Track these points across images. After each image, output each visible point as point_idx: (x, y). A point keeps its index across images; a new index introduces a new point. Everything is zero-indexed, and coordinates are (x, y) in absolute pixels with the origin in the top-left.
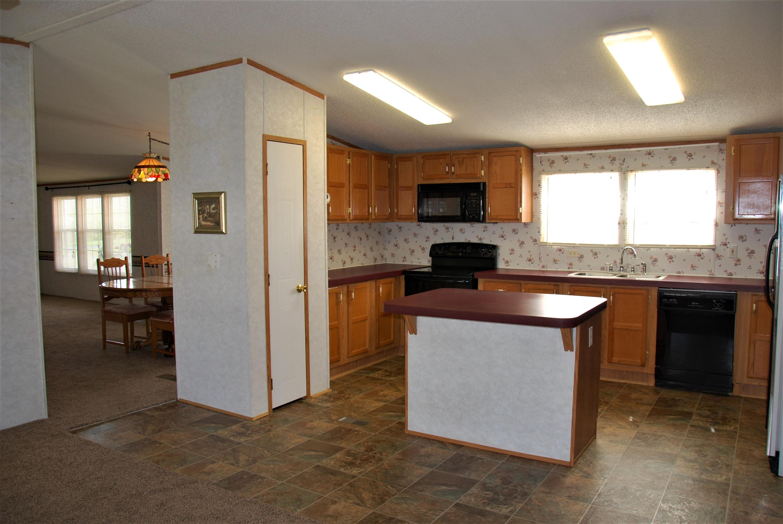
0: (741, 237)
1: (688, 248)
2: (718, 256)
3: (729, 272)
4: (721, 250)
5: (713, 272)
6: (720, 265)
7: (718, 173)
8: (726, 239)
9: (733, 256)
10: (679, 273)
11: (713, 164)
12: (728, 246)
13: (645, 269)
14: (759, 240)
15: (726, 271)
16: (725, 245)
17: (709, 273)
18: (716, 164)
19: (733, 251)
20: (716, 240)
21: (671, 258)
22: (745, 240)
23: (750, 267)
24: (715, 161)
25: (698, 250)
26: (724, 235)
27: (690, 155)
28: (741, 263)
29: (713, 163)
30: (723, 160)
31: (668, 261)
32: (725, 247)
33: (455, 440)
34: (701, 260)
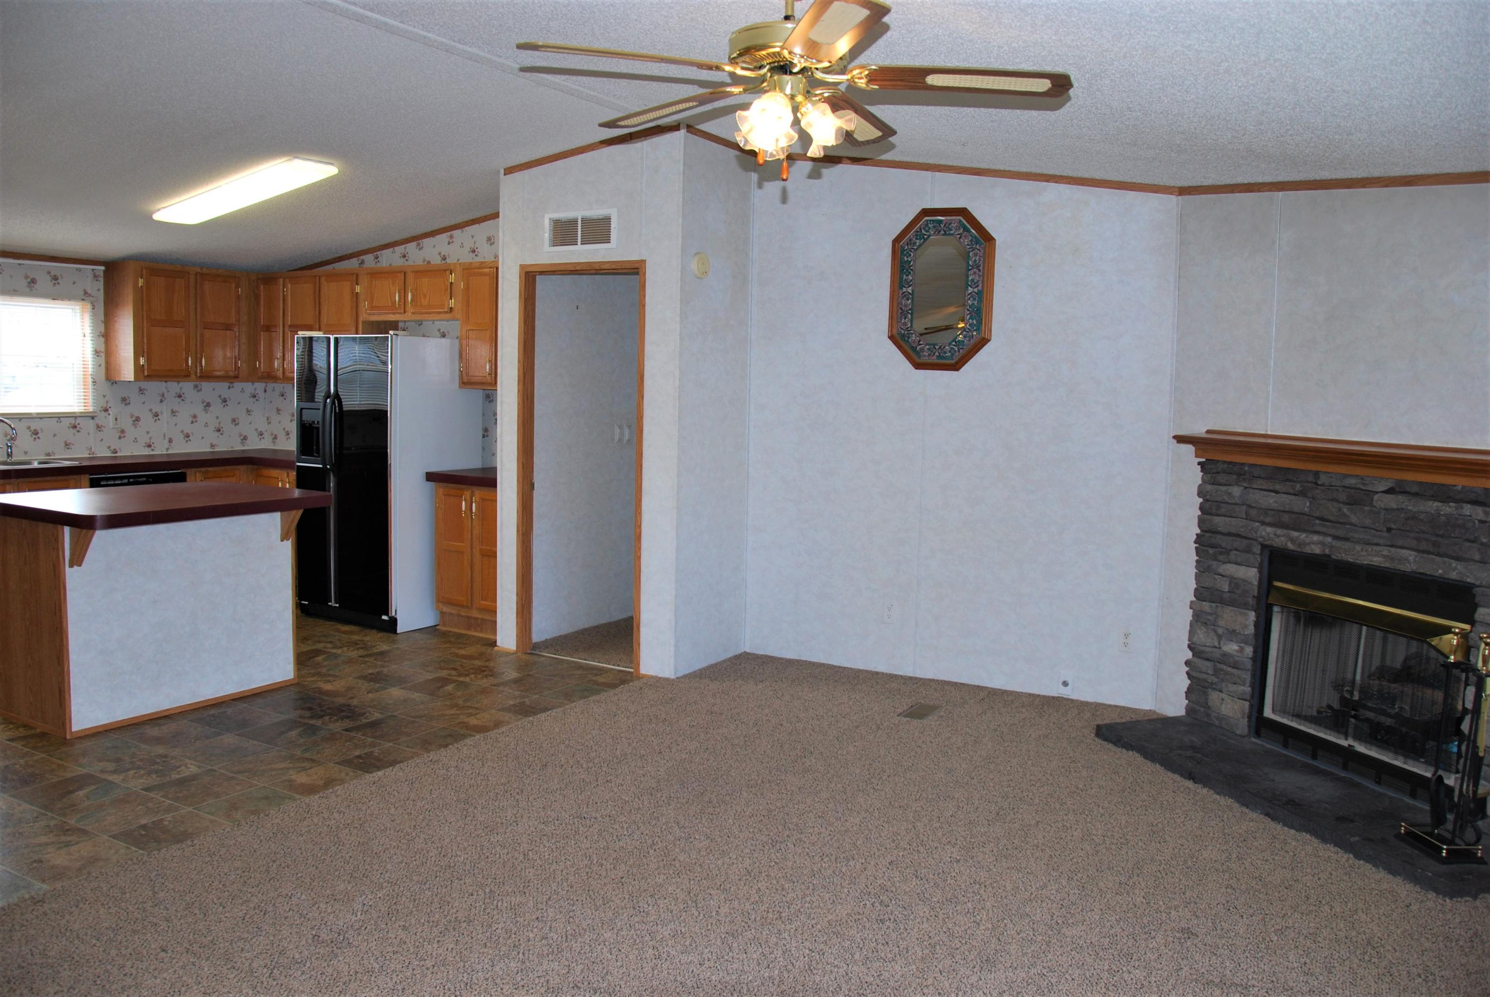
0: (124, 400)
1: (59, 418)
2: (99, 427)
3: (112, 448)
4: (101, 419)
5: (93, 450)
6: (102, 440)
7: (93, 309)
8: (107, 402)
9: (117, 426)
10: (48, 455)
11: (85, 296)
12: (110, 412)
13: (11, 452)
14: (144, 403)
15: (109, 447)
16: (106, 410)
17: (89, 452)
18: (90, 295)
19: (116, 419)
20: (95, 403)
21: (36, 433)
22: (129, 403)
23: (136, 440)
24: (89, 292)
25: (72, 421)
26: (104, 396)
27: (55, 278)
28: (126, 435)
29: (86, 293)
30: (99, 290)
31: (32, 439)
32: (107, 413)
33: (152, 714)
34: (77, 434)
